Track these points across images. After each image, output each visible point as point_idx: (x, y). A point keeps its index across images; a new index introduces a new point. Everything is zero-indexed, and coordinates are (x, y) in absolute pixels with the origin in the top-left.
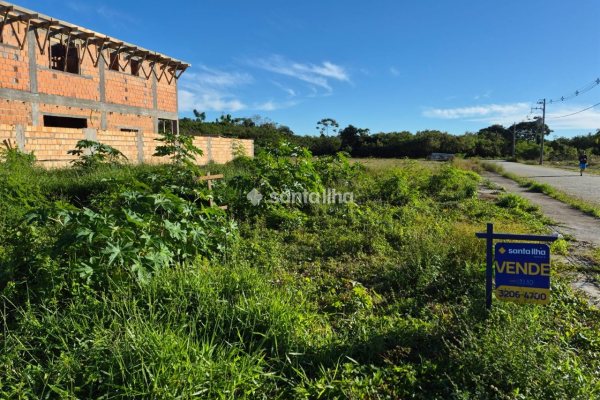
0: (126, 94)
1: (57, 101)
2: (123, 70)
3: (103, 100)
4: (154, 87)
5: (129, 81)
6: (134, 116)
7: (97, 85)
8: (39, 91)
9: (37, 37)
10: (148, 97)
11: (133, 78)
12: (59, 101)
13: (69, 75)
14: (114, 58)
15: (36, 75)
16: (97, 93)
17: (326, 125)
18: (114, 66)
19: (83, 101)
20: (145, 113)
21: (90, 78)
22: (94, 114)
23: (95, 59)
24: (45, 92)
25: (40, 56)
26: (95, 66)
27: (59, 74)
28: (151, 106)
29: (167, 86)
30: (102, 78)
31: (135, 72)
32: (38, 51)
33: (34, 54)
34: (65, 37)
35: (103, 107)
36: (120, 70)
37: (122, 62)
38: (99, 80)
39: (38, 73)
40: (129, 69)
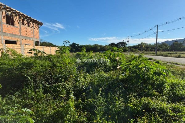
0: (26, 33)
1: (8, 35)
2: (26, 25)
3: (20, 35)
4: (33, 31)
5: (27, 29)
6: (29, 40)
7: (19, 30)
8: (3, 32)
9: (2, 13)
10: (32, 34)
11: (28, 27)
12: (9, 35)
13: (11, 26)
14: (23, 21)
15: (2, 26)
16: (19, 32)
17: (66, 42)
18: (23, 24)
19: (15, 35)
20: (31, 39)
21: (17, 27)
22: (18, 40)
23: (18, 21)
24: (5, 32)
25: (3, 19)
26: (18, 23)
27: (9, 25)
28: (33, 37)
29: (37, 30)
30: (20, 27)
31: (29, 26)
32: (3, 18)
33: (2, 18)
34: (10, 13)
35: (21, 37)
36: (25, 25)
37: (25, 22)
38: (19, 28)
39: (3, 25)
40: (27, 25)
